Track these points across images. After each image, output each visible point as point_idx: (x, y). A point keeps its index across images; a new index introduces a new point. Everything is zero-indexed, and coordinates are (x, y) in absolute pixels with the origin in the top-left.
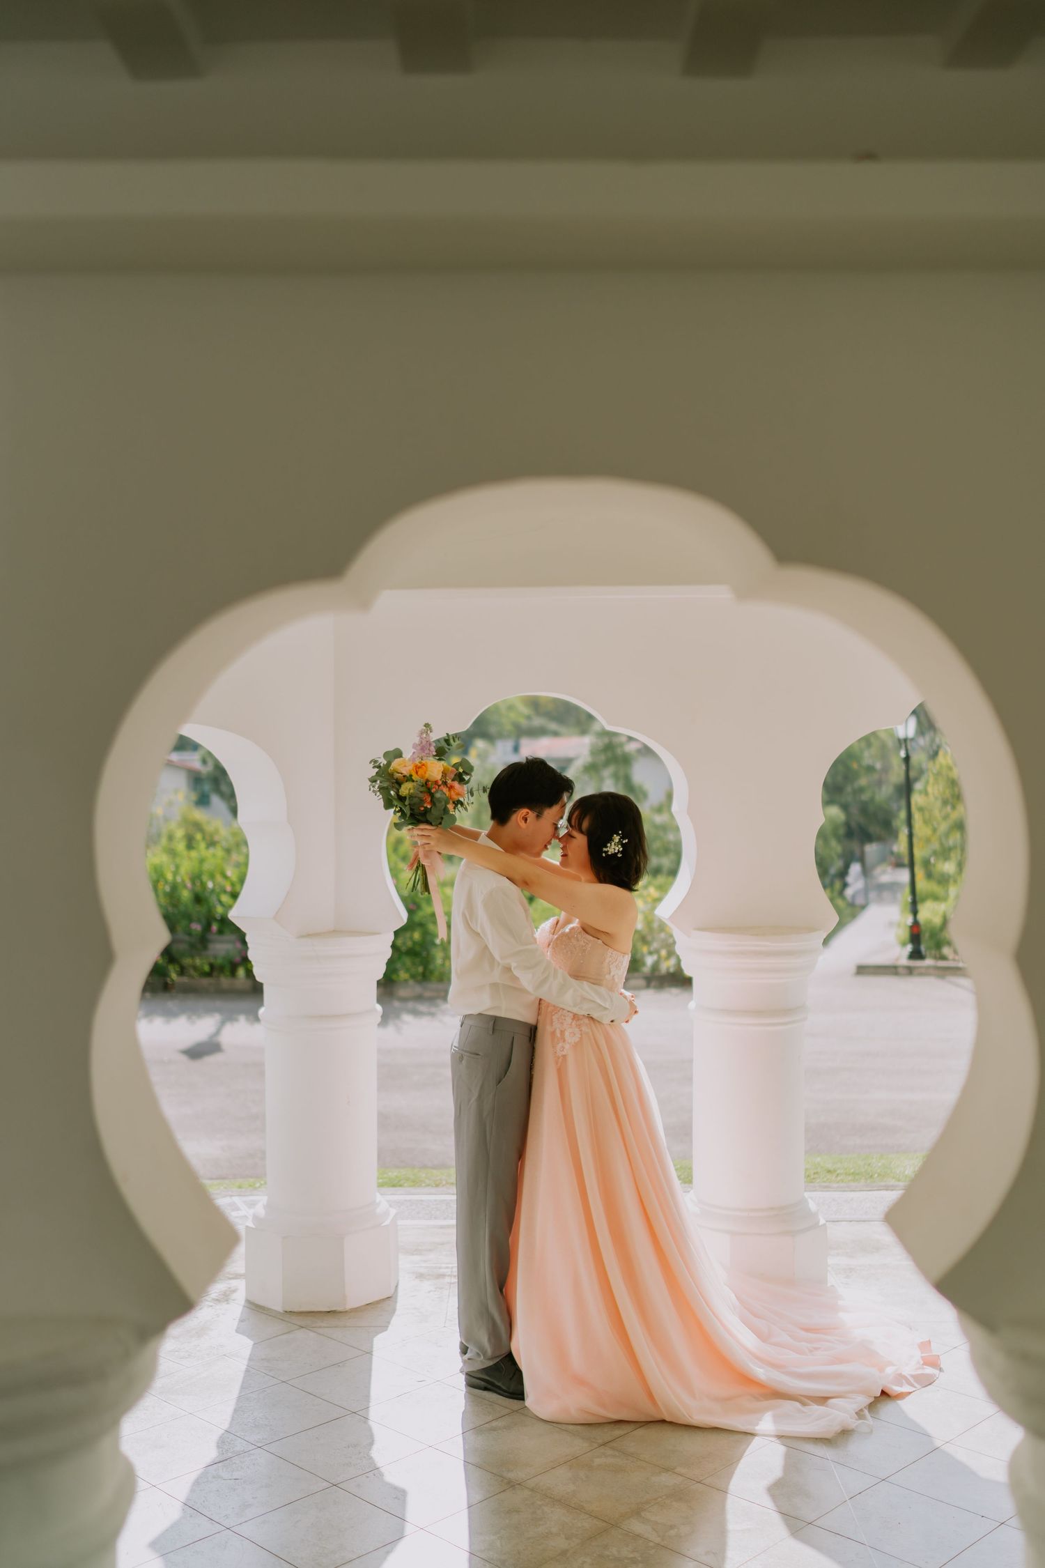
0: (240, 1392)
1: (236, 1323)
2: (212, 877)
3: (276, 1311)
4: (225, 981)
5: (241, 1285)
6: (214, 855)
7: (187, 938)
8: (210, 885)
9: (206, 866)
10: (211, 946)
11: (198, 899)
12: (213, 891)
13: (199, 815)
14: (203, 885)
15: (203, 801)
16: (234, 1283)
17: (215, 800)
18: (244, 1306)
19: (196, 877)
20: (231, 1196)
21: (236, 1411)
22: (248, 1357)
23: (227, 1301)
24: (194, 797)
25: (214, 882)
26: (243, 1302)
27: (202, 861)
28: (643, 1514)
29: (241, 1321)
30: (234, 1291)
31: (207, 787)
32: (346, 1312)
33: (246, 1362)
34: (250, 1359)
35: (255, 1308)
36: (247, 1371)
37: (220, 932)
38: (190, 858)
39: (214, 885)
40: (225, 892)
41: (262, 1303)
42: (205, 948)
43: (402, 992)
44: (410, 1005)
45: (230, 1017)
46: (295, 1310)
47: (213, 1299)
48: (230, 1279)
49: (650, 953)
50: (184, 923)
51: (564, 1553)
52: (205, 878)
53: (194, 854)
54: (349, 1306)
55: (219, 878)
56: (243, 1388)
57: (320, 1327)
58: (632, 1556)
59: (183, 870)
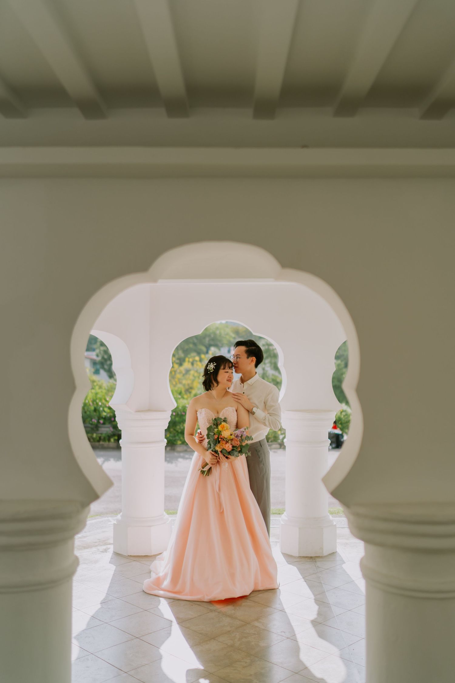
0: (111, 581)
1: (109, 560)
2: (101, 400)
3: (125, 555)
4: (106, 444)
5: (112, 547)
6: (102, 392)
7: (90, 425)
8: (100, 404)
9: (99, 396)
10: (100, 429)
11: (95, 410)
12: (101, 406)
13: (95, 378)
14: (97, 404)
15: (97, 372)
16: (109, 546)
17: (102, 372)
18: (113, 554)
19: (94, 401)
20: (108, 517)
21: (109, 587)
22: (114, 570)
23: (106, 552)
24: (93, 370)
25: (101, 403)
26: (112, 552)
27: (96, 394)
28: (259, 620)
29: (111, 558)
30: (109, 549)
31: (98, 366)
32: (152, 556)
33: (113, 572)
34: (115, 571)
35: (117, 554)
36: (114, 574)
37: (104, 424)
38: (92, 393)
39: (102, 404)
40: (106, 407)
41: (119, 553)
42: (98, 430)
43: (179, 449)
44: (182, 454)
45: (107, 460)
46: (132, 555)
47: (101, 551)
48: (107, 545)
49: (282, 434)
50: (89, 419)
51: (229, 631)
52: (98, 401)
53: (93, 391)
54: (152, 554)
55: (104, 401)
56: (112, 580)
57: (142, 561)
58: (254, 632)
59: (88, 398)
